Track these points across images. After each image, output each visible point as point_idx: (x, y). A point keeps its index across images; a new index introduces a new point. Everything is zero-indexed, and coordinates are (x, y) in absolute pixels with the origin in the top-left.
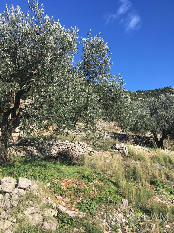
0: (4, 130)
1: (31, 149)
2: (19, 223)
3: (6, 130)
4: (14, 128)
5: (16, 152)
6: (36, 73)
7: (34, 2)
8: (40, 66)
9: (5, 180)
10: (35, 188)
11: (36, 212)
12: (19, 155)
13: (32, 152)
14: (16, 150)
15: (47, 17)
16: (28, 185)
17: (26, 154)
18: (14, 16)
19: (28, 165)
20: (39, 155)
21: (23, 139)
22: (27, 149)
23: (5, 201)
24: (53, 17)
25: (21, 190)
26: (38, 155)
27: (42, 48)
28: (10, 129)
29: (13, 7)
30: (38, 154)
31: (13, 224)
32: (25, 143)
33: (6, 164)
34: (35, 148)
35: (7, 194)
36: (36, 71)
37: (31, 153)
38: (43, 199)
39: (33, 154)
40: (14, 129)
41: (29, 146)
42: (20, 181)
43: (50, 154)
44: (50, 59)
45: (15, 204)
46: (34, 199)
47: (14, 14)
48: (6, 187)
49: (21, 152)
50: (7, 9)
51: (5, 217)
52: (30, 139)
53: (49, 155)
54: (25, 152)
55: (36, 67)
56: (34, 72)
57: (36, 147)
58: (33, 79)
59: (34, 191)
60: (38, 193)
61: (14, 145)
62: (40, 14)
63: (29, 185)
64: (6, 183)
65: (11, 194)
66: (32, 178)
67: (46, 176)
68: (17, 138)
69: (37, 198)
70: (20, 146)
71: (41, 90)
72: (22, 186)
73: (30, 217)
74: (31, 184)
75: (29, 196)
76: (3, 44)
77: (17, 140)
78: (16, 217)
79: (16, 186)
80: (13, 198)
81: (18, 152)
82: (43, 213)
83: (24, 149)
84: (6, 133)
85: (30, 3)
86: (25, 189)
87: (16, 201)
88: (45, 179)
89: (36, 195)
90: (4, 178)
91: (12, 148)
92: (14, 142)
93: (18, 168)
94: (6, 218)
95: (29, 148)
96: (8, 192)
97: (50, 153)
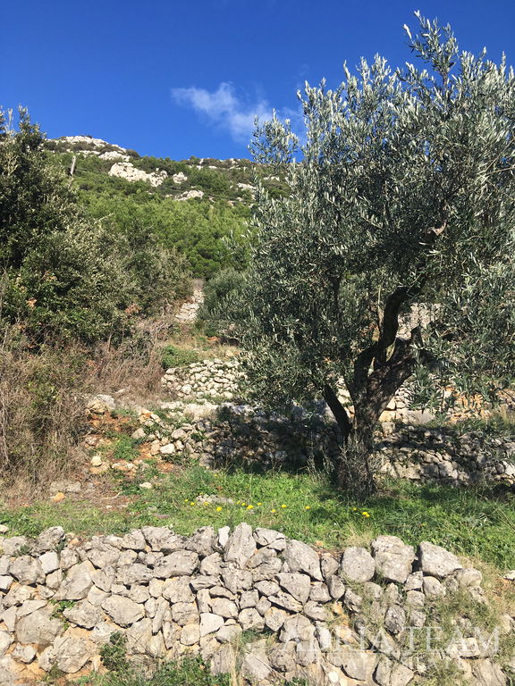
0: (359, 404)
1: (436, 460)
2: (435, 680)
3: (365, 403)
4: (385, 398)
5: (393, 464)
6: (443, 232)
7: (427, 28)
8: (453, 211)
9: (384, 544)
10: (473, 582)
11: (483, 655)
12: (402, 475)
13: (441, 468)
14: (392, 461)
15: (468, 58)
16: (451, 568)
17: (422, 472)
18: (369, 87)
19: (437, 507)
20: (461, 478)
21: (410, 427)
22: (423, 457)
23: (388, 607)
24: (485, 51)
25: (430, 580)
26: (458, 479)
27: (459, 155)
28: (376, 400)
29: (364, 64)
30: (459, 475)
31: (417, 678)
32: (417, 440)
33: (373, 498)
34: (447, 457)
35: (392, 585)
36: (443, 228)
37: (436, 470)
38: (502, 617)
39: (444, 475)
40: (388, 401)
41: (429, 449)
42: (424, 553)
43: (499, 477)
44: (486, 182)
45: (419, 620)
46: (472, 612)
47: (369, 82)
48: (389, 566)
49: (407, 467)
50: (349, 75)
51: (394, 654)
52: (430, 429)
53: (496, 480)
54: (419, 467)
55: (444, 215)
56: (439, 231)
57: (449, 454)
58: (435, 251)
59: (472, 588)
60: (485, 598)
61: (386, 444)
62: (447, 58)
63: (453, 569)
64: (388, 555)
65: (405, 589)
66: (457, 549)
67: (499, 547)
68: (392, 426)
69: (481, 610)
70: (404, 449)
71: (463, 280)
72: (432, 570)
73: (466, 666)
74: (460, 567)
75: (459, 601)
76: (345, 171)
77: (393, 432)
78: (425, 660)
79: (416, 566)
80: (409, 600)
81: (399, 467)
82: (506, 663)
83: (416, 459)
84: (367, 411)
85: (414, 37)
86: (441, 579)
87: (419, 611)
88: (500, 556)
89: (480, 601)
90: (380, 538)
91: (383, 452)
92: (385, 437)
93: (411, 512)
94: (397, 655)
95: (429, 456)
96: (395, 582)
97: (499, 473)
